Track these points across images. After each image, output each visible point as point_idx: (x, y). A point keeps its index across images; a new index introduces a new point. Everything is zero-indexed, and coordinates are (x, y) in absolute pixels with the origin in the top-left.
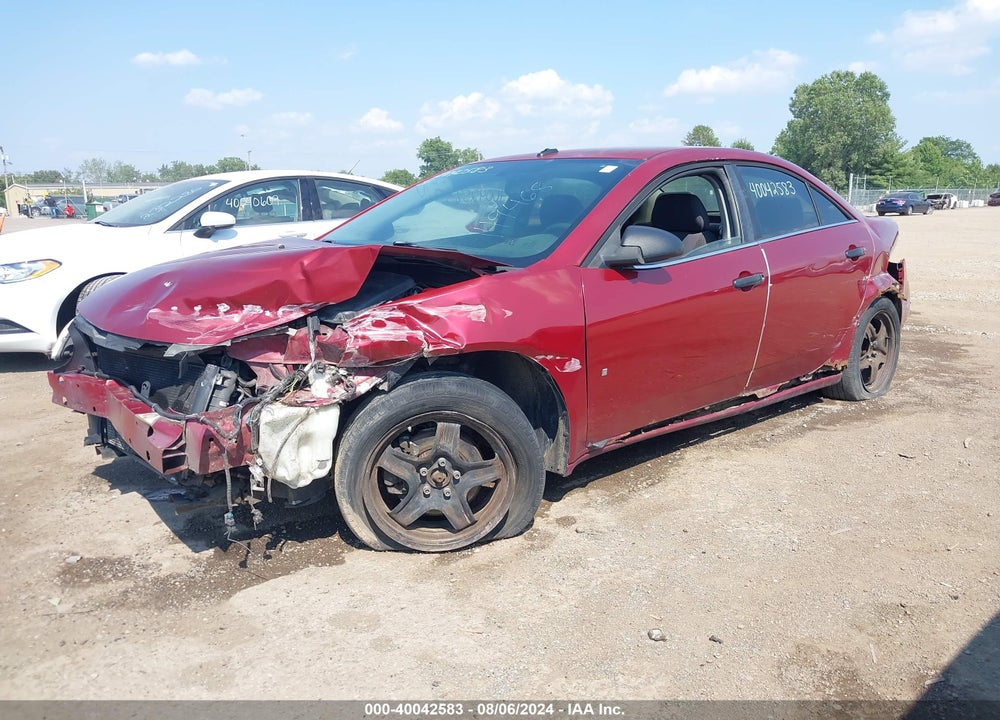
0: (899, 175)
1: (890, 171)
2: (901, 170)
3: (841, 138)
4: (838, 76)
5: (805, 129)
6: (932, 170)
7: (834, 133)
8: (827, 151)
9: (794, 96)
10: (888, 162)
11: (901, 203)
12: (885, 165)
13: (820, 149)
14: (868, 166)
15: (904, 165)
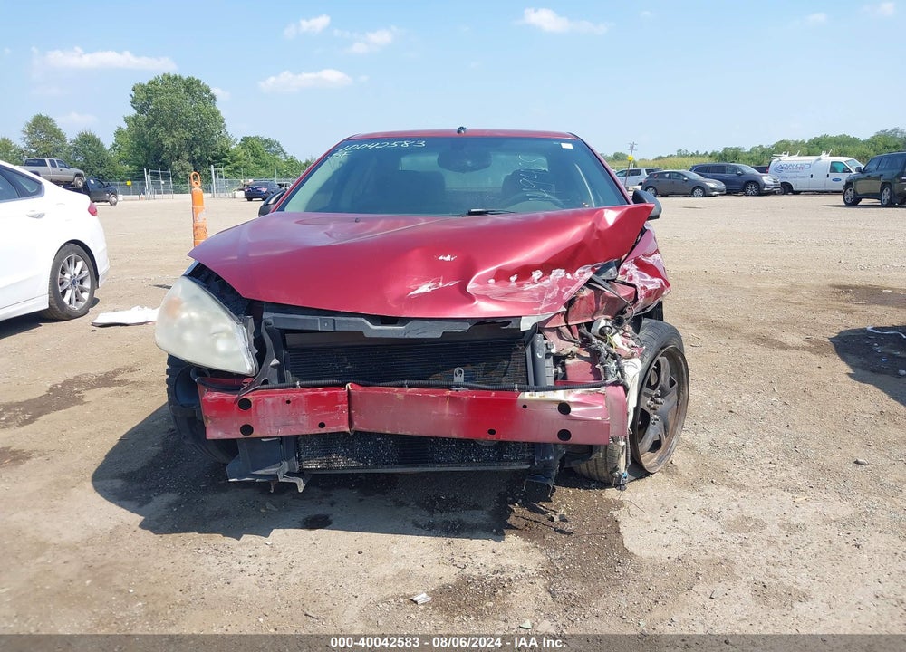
0: (236, 168)
1: (229, 164)
2: (237, 163)
3: (182, 134)
4: (169, 78)
5: (150, 125)
6: (261, 163)
7: (176, 130)
8: (174, 146)
9: (133, 93)
10: (225, 157)
11: (264, 190)
12: (224, 159)
13: (167, 143)
14: (210, 158)
15: (239, 160)
